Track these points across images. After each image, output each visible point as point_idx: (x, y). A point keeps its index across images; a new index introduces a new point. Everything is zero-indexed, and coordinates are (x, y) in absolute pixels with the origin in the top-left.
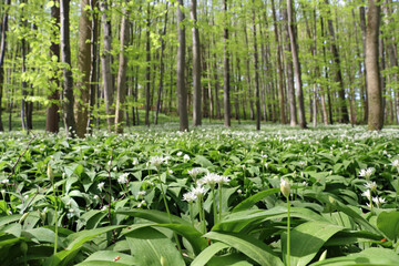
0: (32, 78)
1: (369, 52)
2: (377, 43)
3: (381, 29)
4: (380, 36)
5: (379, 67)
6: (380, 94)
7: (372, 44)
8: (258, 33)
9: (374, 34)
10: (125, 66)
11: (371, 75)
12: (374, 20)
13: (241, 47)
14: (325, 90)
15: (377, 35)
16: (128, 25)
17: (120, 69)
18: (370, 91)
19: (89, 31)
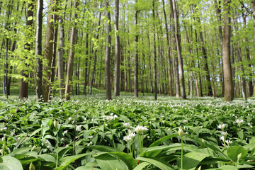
0: (16, 64)
1: (225, 53)
2: (229, 47)
3: (231, 39)
4: (231, 43)
5: (230, 62)
6: (232, 78)
7: (227, 48)
8: (156, 39)
9: (227, 41)
10: (72, 57)
11: (226, 67)
12: (227, 33)
13: (146, 47)
14: (198, 75)
15: (229, 43)
17: (70, 59)
18: (225, 77)
19: (52, 35)
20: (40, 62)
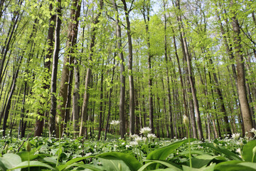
1: (241, 92)
2: (244, 86)
3: (246, 78)
4: (246, 82)
5: (247, 101)
6: (251, 118)
7: (242, 87)
8: (170, 81)
9: (242, 80)
10: (87, 100)
11: (243, 106)
12: (241, 72)
13: (159, 90)
15: (244, 81)
16: (90, 75)
17: (84, 102)
18: (244, 116)
19: (67, 77)
20: (54, 99)
